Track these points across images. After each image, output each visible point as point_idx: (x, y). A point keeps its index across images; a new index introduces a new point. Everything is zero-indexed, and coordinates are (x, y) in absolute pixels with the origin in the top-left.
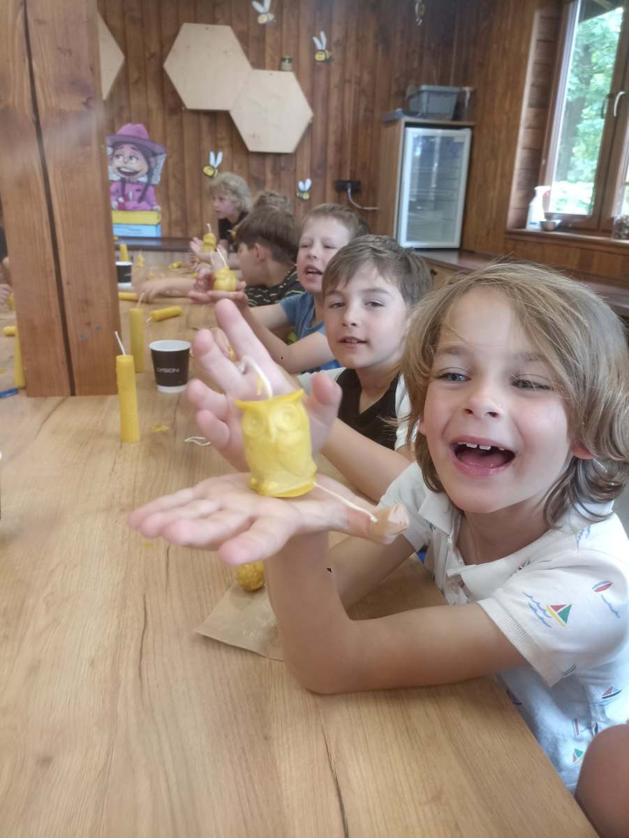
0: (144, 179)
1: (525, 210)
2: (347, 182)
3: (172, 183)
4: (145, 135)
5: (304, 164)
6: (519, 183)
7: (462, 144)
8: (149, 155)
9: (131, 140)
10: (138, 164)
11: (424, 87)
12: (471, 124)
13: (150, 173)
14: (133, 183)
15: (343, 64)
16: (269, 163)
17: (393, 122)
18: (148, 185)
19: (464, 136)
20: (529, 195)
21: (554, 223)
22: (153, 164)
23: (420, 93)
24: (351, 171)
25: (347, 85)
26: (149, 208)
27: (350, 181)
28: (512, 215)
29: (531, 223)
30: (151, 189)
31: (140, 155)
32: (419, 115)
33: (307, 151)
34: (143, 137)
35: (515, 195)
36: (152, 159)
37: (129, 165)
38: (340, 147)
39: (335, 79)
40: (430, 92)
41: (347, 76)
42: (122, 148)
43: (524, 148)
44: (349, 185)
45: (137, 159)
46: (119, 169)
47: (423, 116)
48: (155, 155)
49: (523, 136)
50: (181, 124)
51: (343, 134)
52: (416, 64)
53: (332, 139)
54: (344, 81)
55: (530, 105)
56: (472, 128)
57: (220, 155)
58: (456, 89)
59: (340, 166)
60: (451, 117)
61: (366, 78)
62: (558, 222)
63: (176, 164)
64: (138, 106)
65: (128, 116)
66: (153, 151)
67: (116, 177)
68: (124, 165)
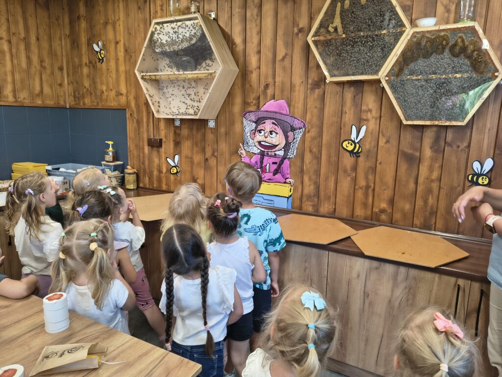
0: (281, 153)
3: (308, 157)
4: (286, 110)
9: (272, 115)
10: (278, 139)
13: (287, 147)
22: (290, 139)
30: (286, 162)
34: (284, 112)
45: (277, 133)
46: (259, 142)
57: (364, 128)
63: (313, 139)
64: (283, 83)
65: (273, 93)
66: (291, 126)
67: (256, 150)
68: (265, 139)
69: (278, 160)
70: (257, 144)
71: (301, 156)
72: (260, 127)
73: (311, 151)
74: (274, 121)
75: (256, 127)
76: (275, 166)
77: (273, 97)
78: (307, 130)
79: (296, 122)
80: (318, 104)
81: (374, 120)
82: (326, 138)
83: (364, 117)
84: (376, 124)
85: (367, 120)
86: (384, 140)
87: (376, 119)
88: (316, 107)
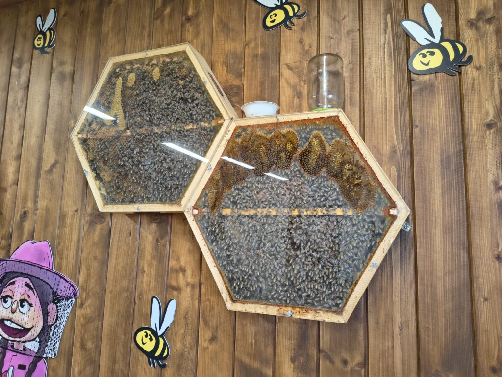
0: (33, 346)
3: (78, 360)
4: (48, 261)
9: (27, 269)
10: (31, 316)
13: (44, 335)
14: (17, 352)
18: (38, 358)
22: (51, 318)
30: (41, 365)
31: (34, 299)
34: (45, 264)
36: (52, 307)
37: (17, 317)
42: (14, 283)
45: (31, 305)
46: (2, 321)
48: (57, 299)
63: (88, 320)
64: (47, 210)
65: (31, 228)
66: (54, 293)
69: (27, 361)
71: (67, 355)
72: (6, 292)
73: (83, 346)
77: (31, 236)
78: (79, 301)
79: (63, 284)
80: (98, 252)
81: (189, 289)
82: (108, 319)
83: (174, 283)
84: (192, 297)
85: (178, 289)
86: (209, 334)
87: (193, 287)
88: (95, 258)
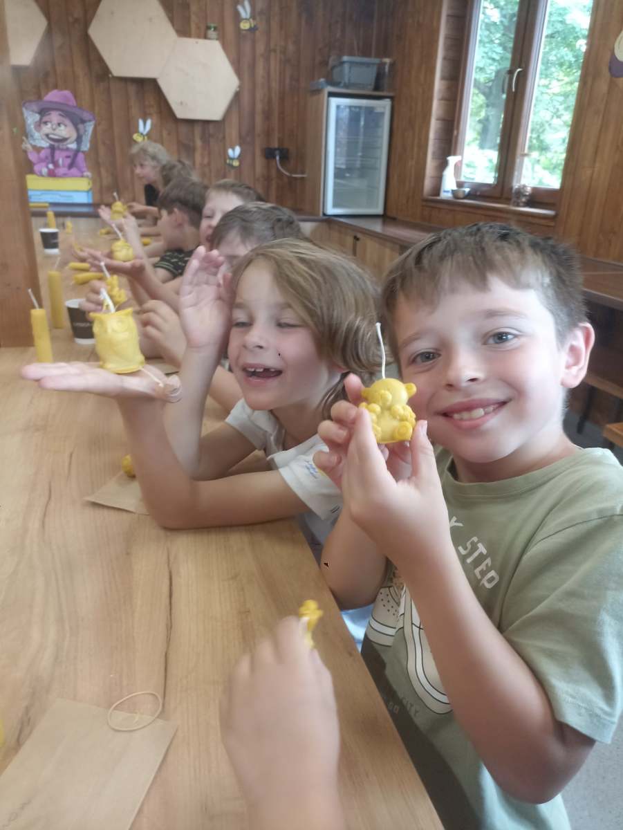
1: (439, 179)
2: (275, 149)
3: (102, 150)
4: (73, 102)
5: (232, 131)
6: (434, 153)
7: (383, 114)
8: (77, 122)
9: (58, 106)
10: (66, 131)
11: (345, 58)
12: (391, 94)
13: (79, 140)
14: (62, 150)
15: (268, 33)
16: (198, 130)
17: (318, 91)
18: (77, 151)
19: (384, 106)
20: (443, 165)
21: (464, 191)
22: (82, 132)
23: (342, 63)
24: (279, 139)
25: (273, 54)
26: (80, 174)
27: (278, 149)
28: (428, 184)
29: (445, 191)
30: (81, 156)
31: (67, 122)
32: (342, 85)
33: (234, 119)
34: (71, 103)
35: (430, 164)
36: (81, 126)
37: (57, 132)
38: (267, 116)
39: (261, 48)
40: (352, 63)
41: (272, 46)
42: (49, 114)
43: (437, 119)
44: (277, 152)
45: (66, 126)
46: (47, 135)
47: (346, 86)
48: (83, 122)
49: (436, 108)
50: (108, 90)
51: (270, 102)
52: (338, 35)
53: (259, 107)
54: (269, 51)
55: (443, 78)
56: (392, 98)
57: (149, 122)
58: (377, 61)
59: (268, 133)
60: (372, 87)
61: (291, 48)
62: (467, 190)
63: (105, 132)
64: (64, 72)
65: (55, 81)
66: (81, 118)
67: (45, 144)
68: (53, 132)
69: (71, 154)
70: (44, 137)
71: (95, 149)
72: (45, 119)
73: (104, 143)
74: (60, 113)
75: (41, 119)
76: (69, 161)
80: (104, 97)
81: (156, 114)
82: (116, 131)
83: (148, 111)
84: (158, 119)
85: (151, 114)
88: (103, 100)
